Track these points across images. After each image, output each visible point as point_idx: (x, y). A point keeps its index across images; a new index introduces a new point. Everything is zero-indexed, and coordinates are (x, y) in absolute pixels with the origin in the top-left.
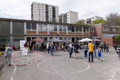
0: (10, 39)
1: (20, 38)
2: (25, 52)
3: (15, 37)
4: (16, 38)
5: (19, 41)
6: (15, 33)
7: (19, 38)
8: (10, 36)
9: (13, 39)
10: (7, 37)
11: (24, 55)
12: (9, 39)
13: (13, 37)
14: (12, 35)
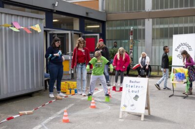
0: (144, 30)
1: (181, 25)
2: (136, 97)
3: (161, 23)
4: (166, 26)
5: (171, 37)
6: (162, 8)
7: (176, 26)
8: (144, 19)
9: (153, 29)
10: (131, 25)
11: (129, 109)
12: (135, 30)
13: (153, 24)
14: (150, 15)
